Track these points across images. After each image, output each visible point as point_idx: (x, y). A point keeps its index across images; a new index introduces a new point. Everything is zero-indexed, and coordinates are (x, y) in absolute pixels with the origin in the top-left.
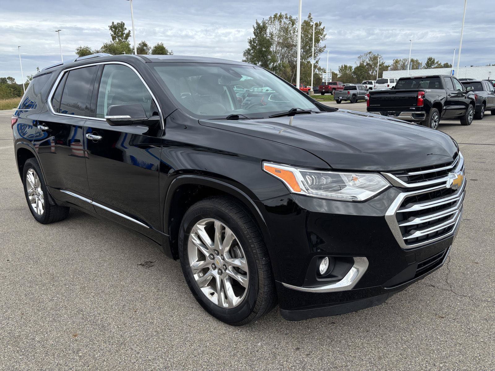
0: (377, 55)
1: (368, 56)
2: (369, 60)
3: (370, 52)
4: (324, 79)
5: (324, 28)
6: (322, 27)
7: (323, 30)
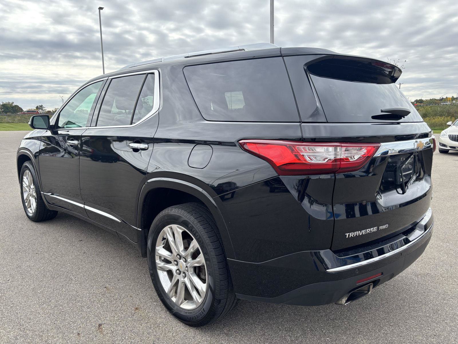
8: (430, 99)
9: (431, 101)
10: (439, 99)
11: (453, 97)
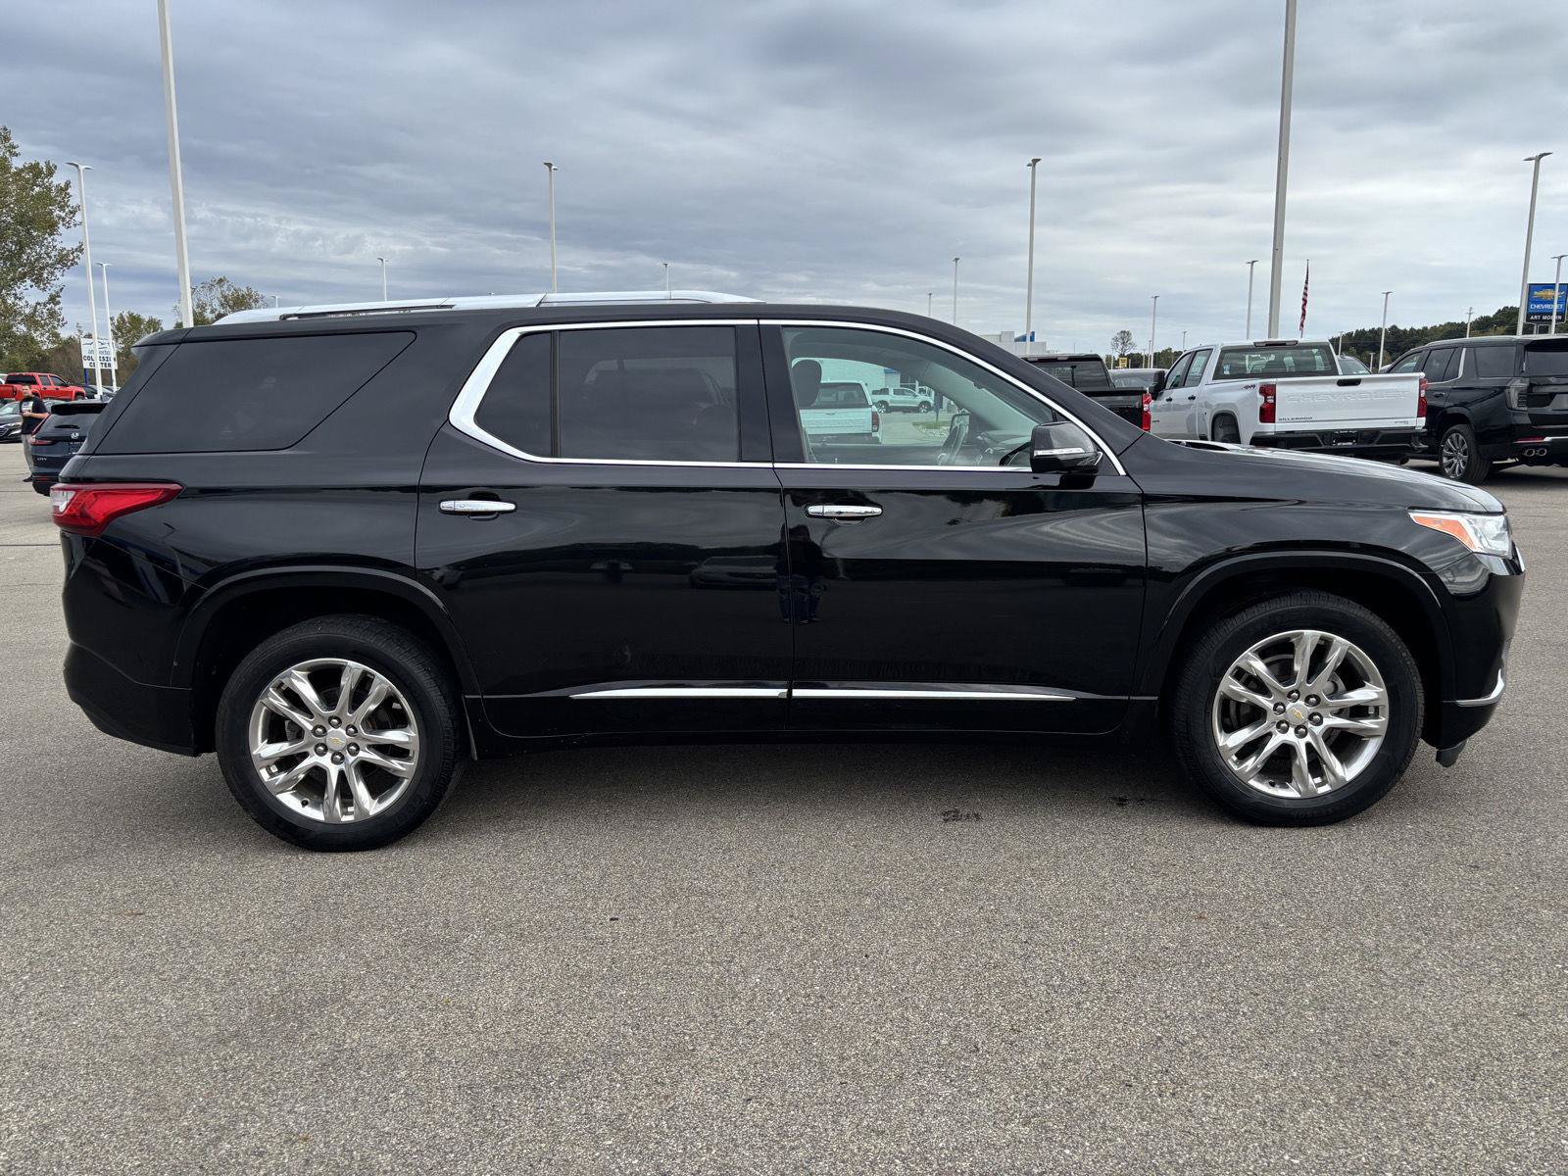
0: (245, 290)
1: (217, 292)
2: (222, 305)
3: (221, 280)
4: (89, 358)
5: (68, 185)
6: (57, 180)
7: (63, 190)
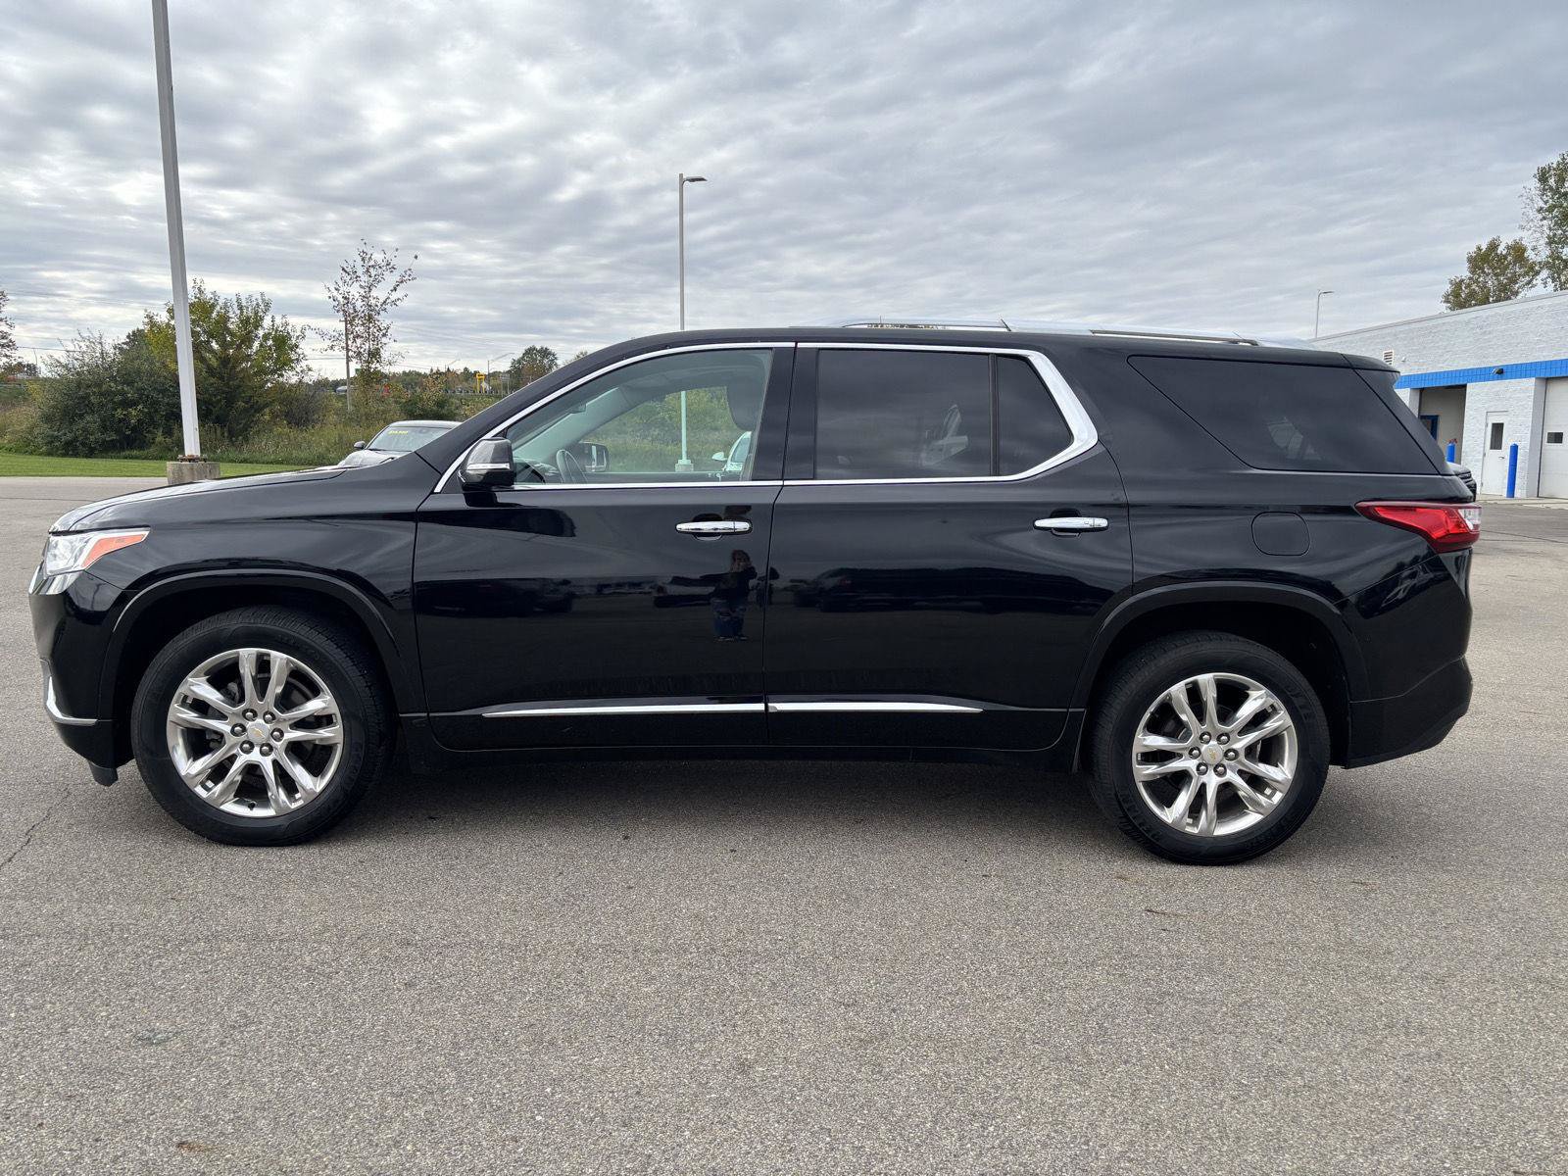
8: (404, 373)
9: (408, 379)
10: (428, 372)
11: (466, 369)
